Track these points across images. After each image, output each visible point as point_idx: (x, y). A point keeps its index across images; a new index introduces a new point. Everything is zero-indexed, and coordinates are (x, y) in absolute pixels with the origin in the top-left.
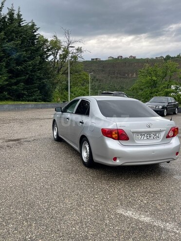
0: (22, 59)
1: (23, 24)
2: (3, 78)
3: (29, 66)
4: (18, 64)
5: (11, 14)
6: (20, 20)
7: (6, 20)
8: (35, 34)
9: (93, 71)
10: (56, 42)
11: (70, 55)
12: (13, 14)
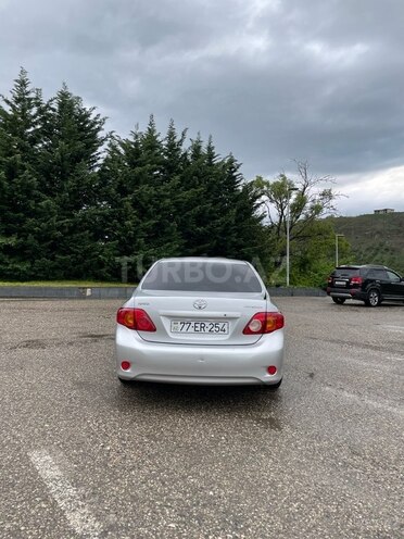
0: (207, 215)
1: (216, 161)
2: (174, 247)
3: (218, 226)
4: (199, 224)
5: (196, 148)
6: (211, 156)
7: (189, 157)
8: (235, 174)
9: (378, 232)
10: (282, 185)
11: (308, 205)
12: (199, 147)
